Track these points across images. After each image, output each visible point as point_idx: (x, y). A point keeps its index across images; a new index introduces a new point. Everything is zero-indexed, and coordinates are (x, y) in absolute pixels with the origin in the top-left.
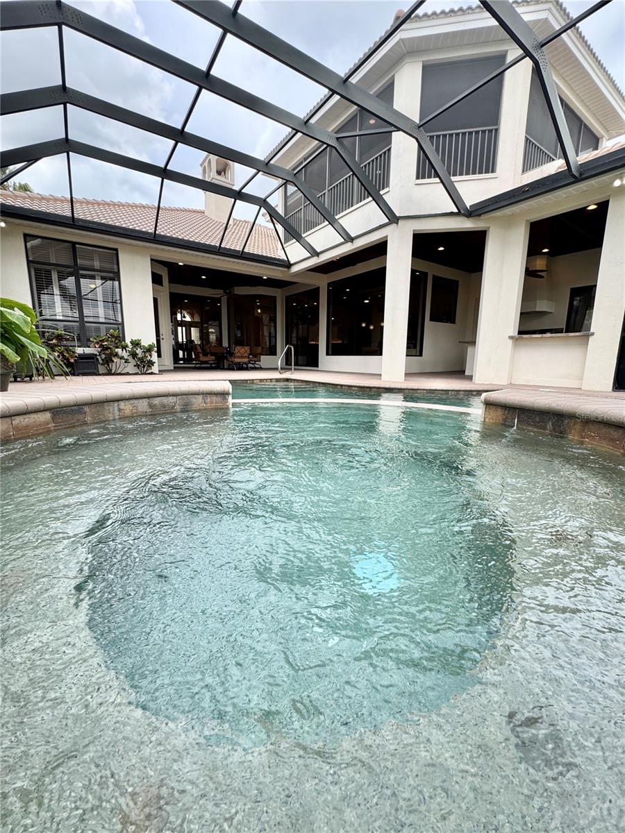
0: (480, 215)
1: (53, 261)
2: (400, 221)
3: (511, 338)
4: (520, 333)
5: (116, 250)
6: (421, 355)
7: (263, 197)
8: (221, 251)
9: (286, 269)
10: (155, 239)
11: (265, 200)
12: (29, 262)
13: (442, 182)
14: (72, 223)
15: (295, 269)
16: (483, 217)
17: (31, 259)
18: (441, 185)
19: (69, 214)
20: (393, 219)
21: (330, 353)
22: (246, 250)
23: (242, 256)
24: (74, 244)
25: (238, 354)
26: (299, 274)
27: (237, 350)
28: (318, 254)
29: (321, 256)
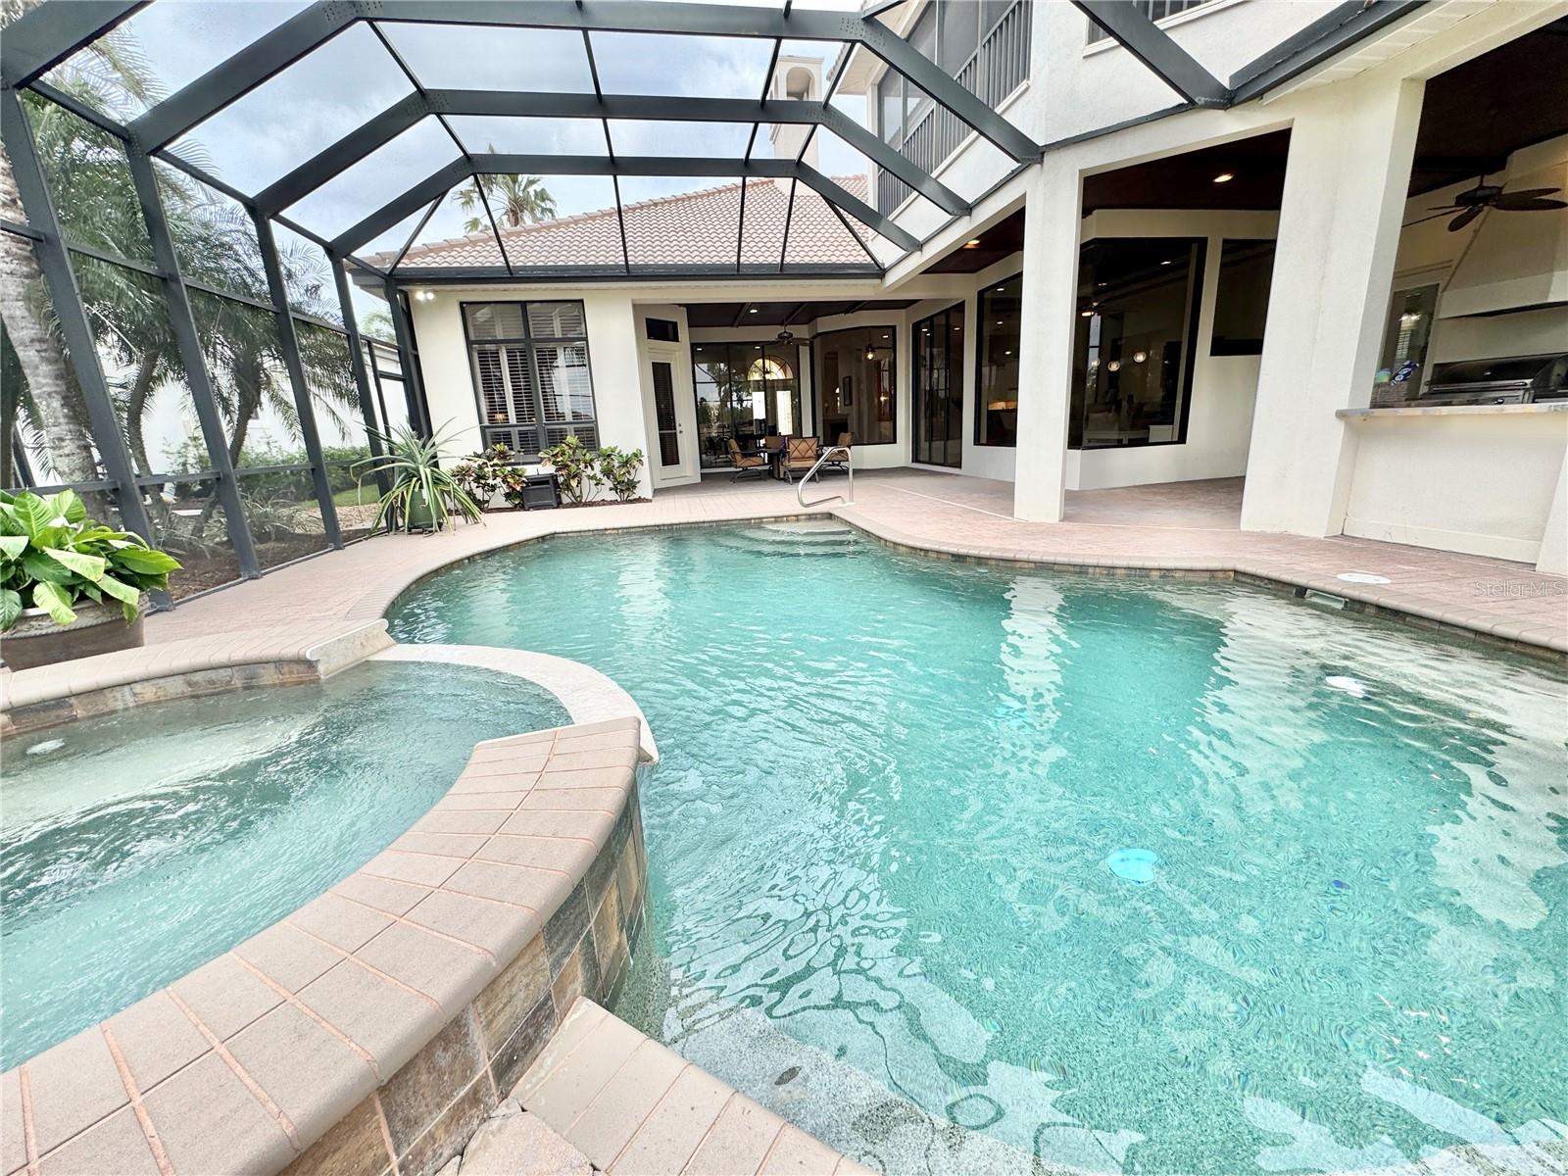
0: (1260, 95)
1: (500, 336)
2: (1046, 158)
3: (1341, 415)
5: (582, 301)
6: (1182, 439)
7: (795, 157)
8: (743, 271)
9: (878, 281)
10: (629, 274)
11: (799, 163)
12: (469, 343)
13: (1123, 43)
14: (510, 275)
15: (891, 278)
16: (1269, 98)
17: (472, 337)
18: (1123, 50)
19: (500, 262)
20: (1027, 153)
21: (984, 440)
22: (788, 260)
23: (783, 272)
24: (524, 304)
25: (796, 454)
26: (908, 282)
27: (791, 446)
28: (919, 246)
29: (926, 248)
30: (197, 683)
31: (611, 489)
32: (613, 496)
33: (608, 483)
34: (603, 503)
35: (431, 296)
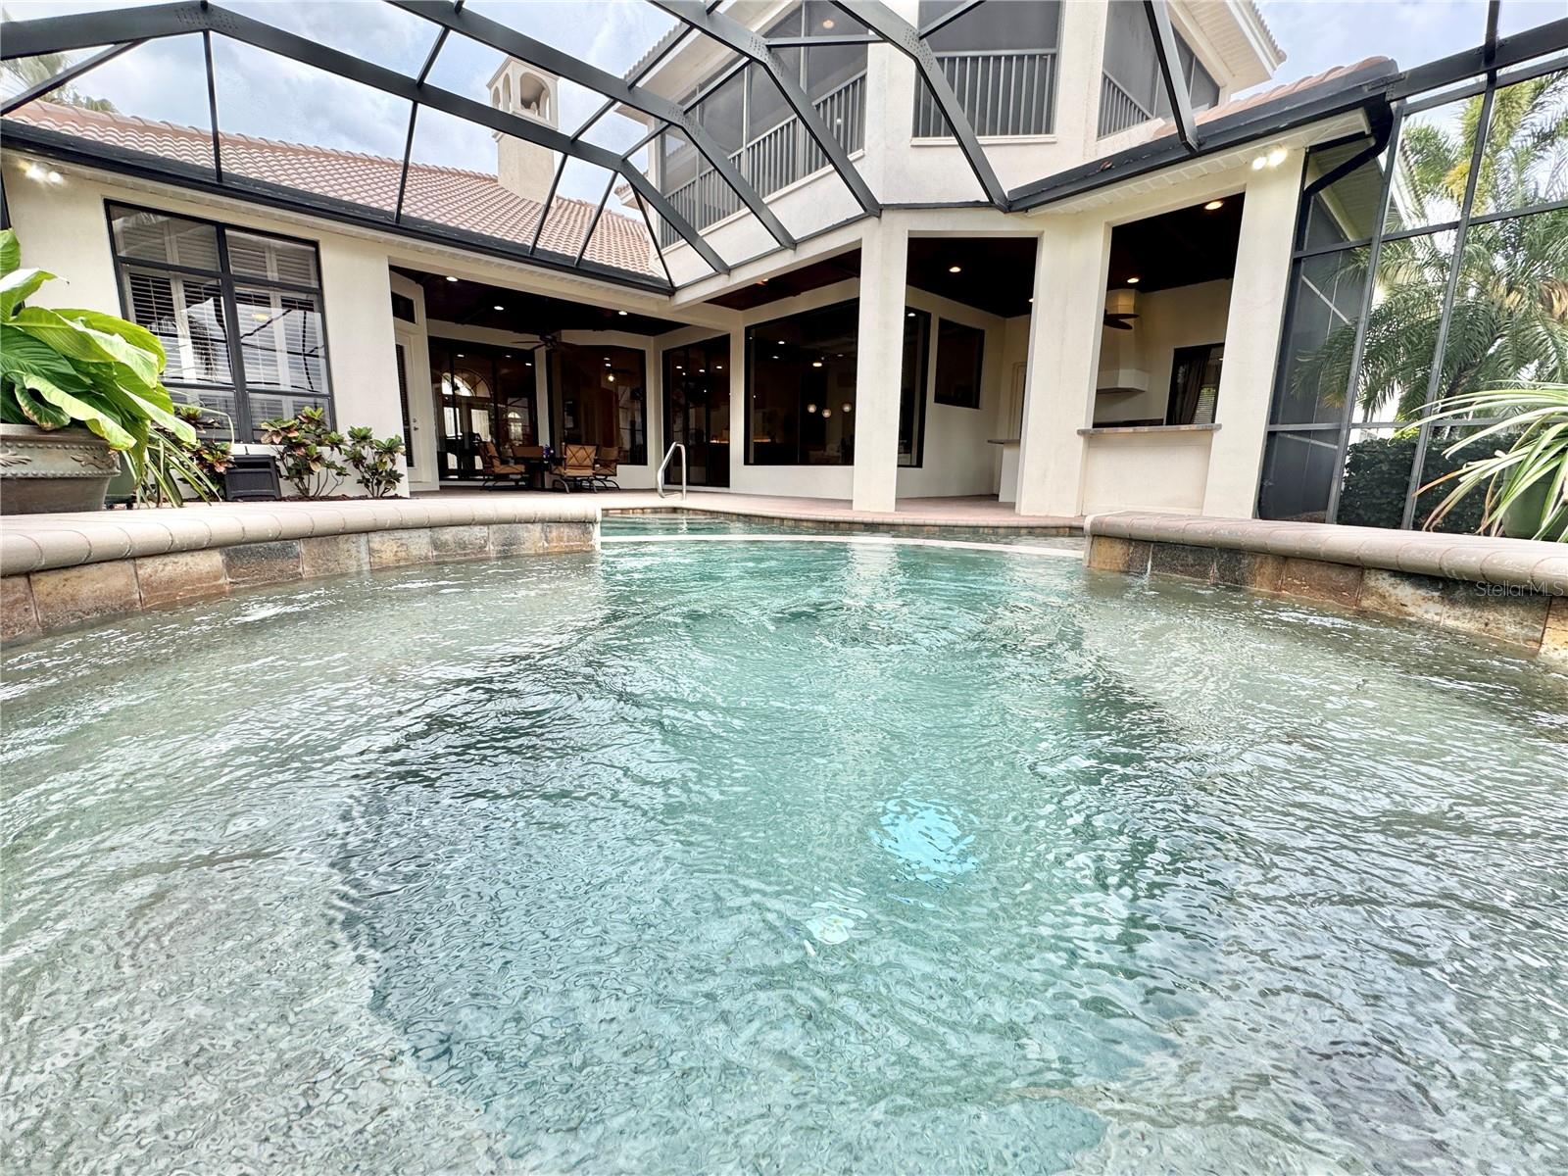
0: (1026, 210)
1: (174, 259)
2: (884, 215)
3: (1081, 433)
4: (1095, 425)
5: (315, 244)
6: (919, 465)
7: (621, 153)
8: (537, 256)
9: (666, 298)
10: (398, 225)
11: (624, 159)
12: (118, 262)
13: (961, 144)
14: (218, 183)
15: (683, 298)
16: (1032, 212)
17: (122, 254)
19: (211, 164)
20: (873, 209)
21: (752, 461)
22: (587, 257)
23: (579, 268)
24: (221, 227)
25: (573, 461)
26: (691, 307)
27: (569, 453)
28: (729, 270)
29: (734, 273)
30: (445, 544)
31: (359, 482)
32: (362, 490)
33: (355, 474)
34: (344, 498)
35: (55, 178)
